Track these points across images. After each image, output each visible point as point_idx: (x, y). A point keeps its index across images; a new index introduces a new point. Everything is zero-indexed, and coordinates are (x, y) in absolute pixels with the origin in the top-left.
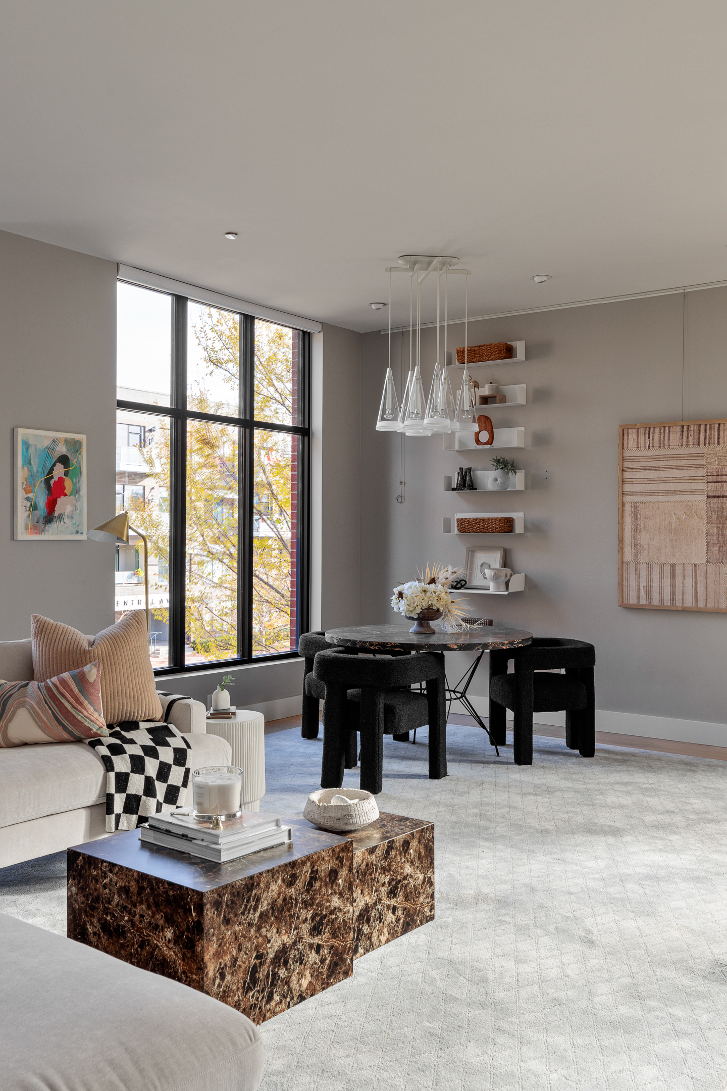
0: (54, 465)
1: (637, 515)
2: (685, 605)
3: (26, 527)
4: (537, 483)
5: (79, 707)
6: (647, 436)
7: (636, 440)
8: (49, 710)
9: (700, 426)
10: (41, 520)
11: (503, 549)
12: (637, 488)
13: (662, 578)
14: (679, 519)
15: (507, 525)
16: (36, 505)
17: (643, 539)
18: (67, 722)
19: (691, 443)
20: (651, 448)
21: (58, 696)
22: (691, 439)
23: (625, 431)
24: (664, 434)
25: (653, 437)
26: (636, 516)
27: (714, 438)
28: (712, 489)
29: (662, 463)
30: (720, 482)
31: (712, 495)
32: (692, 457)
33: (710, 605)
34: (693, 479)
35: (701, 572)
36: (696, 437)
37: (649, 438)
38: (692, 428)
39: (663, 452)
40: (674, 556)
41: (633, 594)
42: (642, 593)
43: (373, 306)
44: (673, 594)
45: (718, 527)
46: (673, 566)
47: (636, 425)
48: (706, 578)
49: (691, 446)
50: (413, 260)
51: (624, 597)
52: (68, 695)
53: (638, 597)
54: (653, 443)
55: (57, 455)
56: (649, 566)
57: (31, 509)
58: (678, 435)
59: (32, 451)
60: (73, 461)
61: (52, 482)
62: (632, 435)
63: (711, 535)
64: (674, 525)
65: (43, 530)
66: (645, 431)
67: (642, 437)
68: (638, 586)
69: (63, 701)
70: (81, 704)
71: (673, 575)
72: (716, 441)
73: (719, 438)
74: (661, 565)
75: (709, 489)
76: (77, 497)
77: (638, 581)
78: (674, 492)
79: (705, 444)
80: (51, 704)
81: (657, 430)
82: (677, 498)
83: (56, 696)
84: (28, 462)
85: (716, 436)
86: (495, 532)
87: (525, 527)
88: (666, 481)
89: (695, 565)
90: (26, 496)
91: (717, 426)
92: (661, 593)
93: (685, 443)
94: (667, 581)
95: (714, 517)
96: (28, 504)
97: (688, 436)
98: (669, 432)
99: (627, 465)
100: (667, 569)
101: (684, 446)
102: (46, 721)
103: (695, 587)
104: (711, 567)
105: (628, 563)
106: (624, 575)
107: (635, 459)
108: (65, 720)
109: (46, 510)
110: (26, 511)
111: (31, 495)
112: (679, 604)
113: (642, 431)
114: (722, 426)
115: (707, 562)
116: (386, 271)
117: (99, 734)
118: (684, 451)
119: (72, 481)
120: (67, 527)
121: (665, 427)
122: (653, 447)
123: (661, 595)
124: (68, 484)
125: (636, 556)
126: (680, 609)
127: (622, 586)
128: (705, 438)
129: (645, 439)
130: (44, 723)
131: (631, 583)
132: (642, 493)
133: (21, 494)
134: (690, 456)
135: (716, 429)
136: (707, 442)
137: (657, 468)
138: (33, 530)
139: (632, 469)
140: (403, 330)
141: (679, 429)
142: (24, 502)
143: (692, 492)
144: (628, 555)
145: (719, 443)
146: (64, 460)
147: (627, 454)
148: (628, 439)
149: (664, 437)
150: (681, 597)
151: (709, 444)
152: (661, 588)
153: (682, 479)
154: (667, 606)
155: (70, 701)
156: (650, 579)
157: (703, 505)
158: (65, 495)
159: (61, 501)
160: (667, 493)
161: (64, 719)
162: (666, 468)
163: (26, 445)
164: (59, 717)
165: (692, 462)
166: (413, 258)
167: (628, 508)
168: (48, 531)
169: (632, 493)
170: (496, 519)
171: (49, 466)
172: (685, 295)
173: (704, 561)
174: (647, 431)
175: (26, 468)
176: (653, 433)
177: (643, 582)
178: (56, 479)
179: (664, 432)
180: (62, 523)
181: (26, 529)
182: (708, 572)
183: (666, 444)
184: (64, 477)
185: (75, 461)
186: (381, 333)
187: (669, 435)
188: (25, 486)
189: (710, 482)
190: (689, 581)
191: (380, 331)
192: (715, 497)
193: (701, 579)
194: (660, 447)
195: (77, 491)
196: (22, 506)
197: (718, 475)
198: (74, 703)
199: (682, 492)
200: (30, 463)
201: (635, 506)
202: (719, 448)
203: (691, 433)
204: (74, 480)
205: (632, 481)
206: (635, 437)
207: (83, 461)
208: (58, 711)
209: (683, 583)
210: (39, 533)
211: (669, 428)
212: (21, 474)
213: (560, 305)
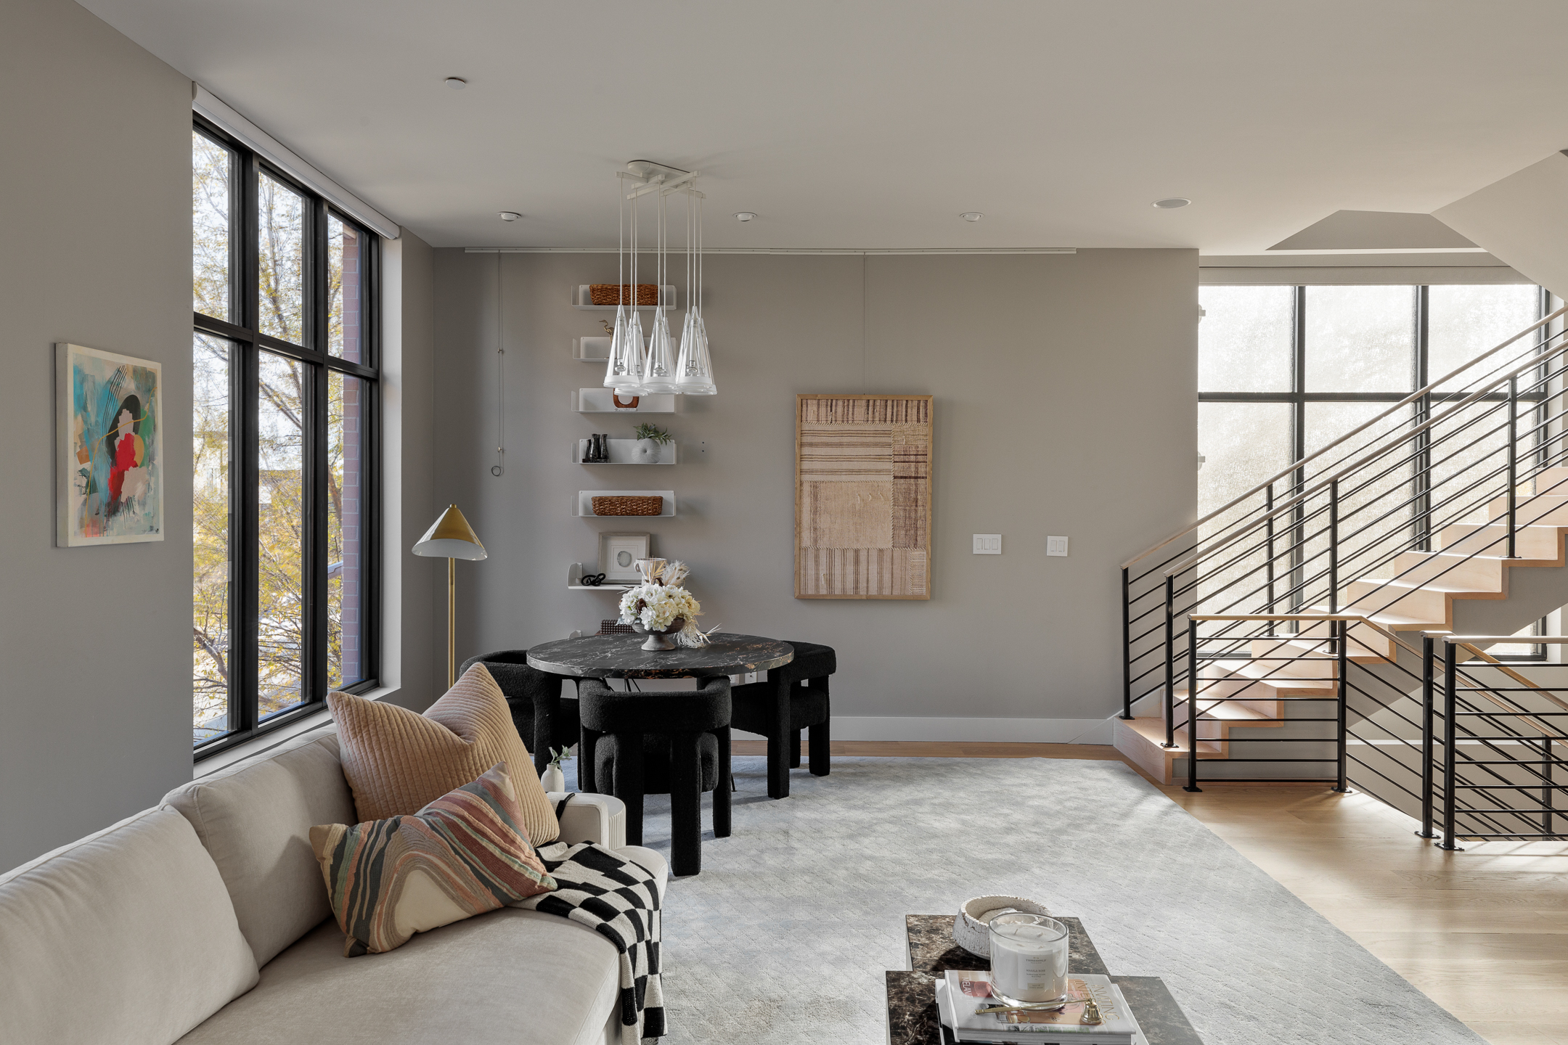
0: (119, 413)
1: (817, 496)
2: (870, 593)
3: (82, 525)
4: (692, 456)
5: (512, 849)
6: (829, 408)
7: (816, 413)
8: (466, 865)
9: (887, 401)
10: (103, 509)
11: (649, 535)
12: (817, 465)
13: (844, 565)
14: (863, 500)
15: (656, 506)
16: (95, 484)
17: (824, 522)
18: (498, 879)
19: (877, 419)
20: (833, 422)
21: (474, 836)
22: (877, 414)
23: (804, 401)
24: (848, 407)
25: (836, 409)
26: (815, 497)
27: (902, 415)
28: (899, 469)
29: (845, 440)
30: (907, 462)
31: (899, 475)
32: (878, 434)
33: (896, 592)
34: (879, 458)
35: (887, 558)
36: (883, 413)
37: (831, 411)
38: (878, 403)
39: (847, 427)
40: (858, 540)
41: (811, 584)
42: (823, 582)
43: (504, 216)
44: (857, 582)
45: (905, 510)
46: (857, 551)
47: (817, 396)
48: (892, 564)
49: (878, 422)
50: (649, 168)
51: (802, 588)
52: (489, 831)
53: (817, 586)
54: (836, 417)
55: (123, 395)
56: (831, 552)
57: (88, 490)
58: (863, 410)
59: (88, 386)
60: (145, 408)
61: (117, 442)
62: (812, 408)
63: (897, 518)
64: (857, 508)
65: (105, 528)
66: (827, 403)
67: (823, 410)
68: (817, 575)
69: (485, 843)
70: (513, 842)
71: (857, 562)
72: (904, 419)
73: (906, 416)
74: (844, 551)
75: (896, 469)
76: (150, 468)
77: (817, 569)
78: (859, 472)
79: (892, 421)
80: (465, 853)
81: (840, 403)
82: (862, 477)
83: (471, 837)
84: (82, 406)
85: (904, 413)
86: (645, 515)
87: (678, 510)
88: (849, 459)
89: (881, 551)
90: (81, 467)
91: (905, 402)
92: (843, 582)
93: (870, 419)
94: (850, 569)
95: (901, 499)
96: (84, 481)
97: (874, 411)
98: (854, 405)
99: (806, 439)
100: (850, 555)
101: (870, 422)
102: (464, 885)
103: (880, 574)
104: (897, 552)
105: (806, 549)
106: (802, 562)
107: (815, 433)
108: (495, 877)
109: (108, 492)
110: (81, 494)
111: (87, 466)
112: (863, 592)
113: (823, 403)
114: (910, 402)
115: (893, 546)
116: (618, 175)
117: (546, 888)
118: (869, 427)
119: (144, 440)
120: (138, 521)
121: (848, 400)
122: (836, 421)
123: (844, 581)
124: (138, 445)
125: (816, 541)
126: (864, 598)
127: (800, 575)
128: (892, 415)
129: (827, 412)
130: (461, 889)
131: (809, 572)
132: (822, 472)
133: (73, 465)
134: (876, 433)
135: (904, 405)
136: (895, 419)
137: (840, 445)
138: (91, 528)
139: (811, 445)
140: (501, 251)
141: (864, 403)
142: (78, 477)
143: (878, 471)
144: (807, 539)
145: (906, 421)
146: (132, 404)
147: (806, 427)
148: (807, 410)
149: (848, 410)
150: (865, 585)
151: (896, 422)
152: (844, 575)
153: (867, 458)
154: (850, 595)
155: (496, 841)
156: (831, 566)
157: (889, 486)
158: (135, 465)
159: (130, 474)
160: (851, 472)
161: (493, 875)
162: (850, 445)
163: (81, 378)
164: (483, 873)
165: (878, 440)
166: (652, 166)
167: (806, 488)
168: (112, 529)
169: (811, 472)
170: (649, 499)
171: (112, 414)
172: (865, 258)
173: (890, 546)
174: (829, 404)
175: (80, 417)
176: (836, 406)
177: (823, 571)
178: (122, 437)
179: (848, 405)
180: (131, 513)
181: (82, 527)
182: (894, 557)
183: (850, 419)
184: (133, 434)
185: (146, 408)
186: (466, 251)
187: (853, 409)
188: (78, 450)
189: (897, 462)
190: (874, 568)
191: (464, 249)
192: (902, 477)
193: (887, 565)
194: (843, 421)
195: (150, 458)
196: (75, 485)
197: (905, 455)
198: (502, 843)
199: (867, 471)
200: (85, 408)
201: (815, 486)
202: (906, 426)
203: (878, 408)
204: (147, 439)
205: (811, 458)
206: (816, 409)
207: (158, 407)
208: (481, 864)
209: (868, 570)
210: (100, 533)
211: (854, 402)
212: (73, 426)
213: (719, 249)
